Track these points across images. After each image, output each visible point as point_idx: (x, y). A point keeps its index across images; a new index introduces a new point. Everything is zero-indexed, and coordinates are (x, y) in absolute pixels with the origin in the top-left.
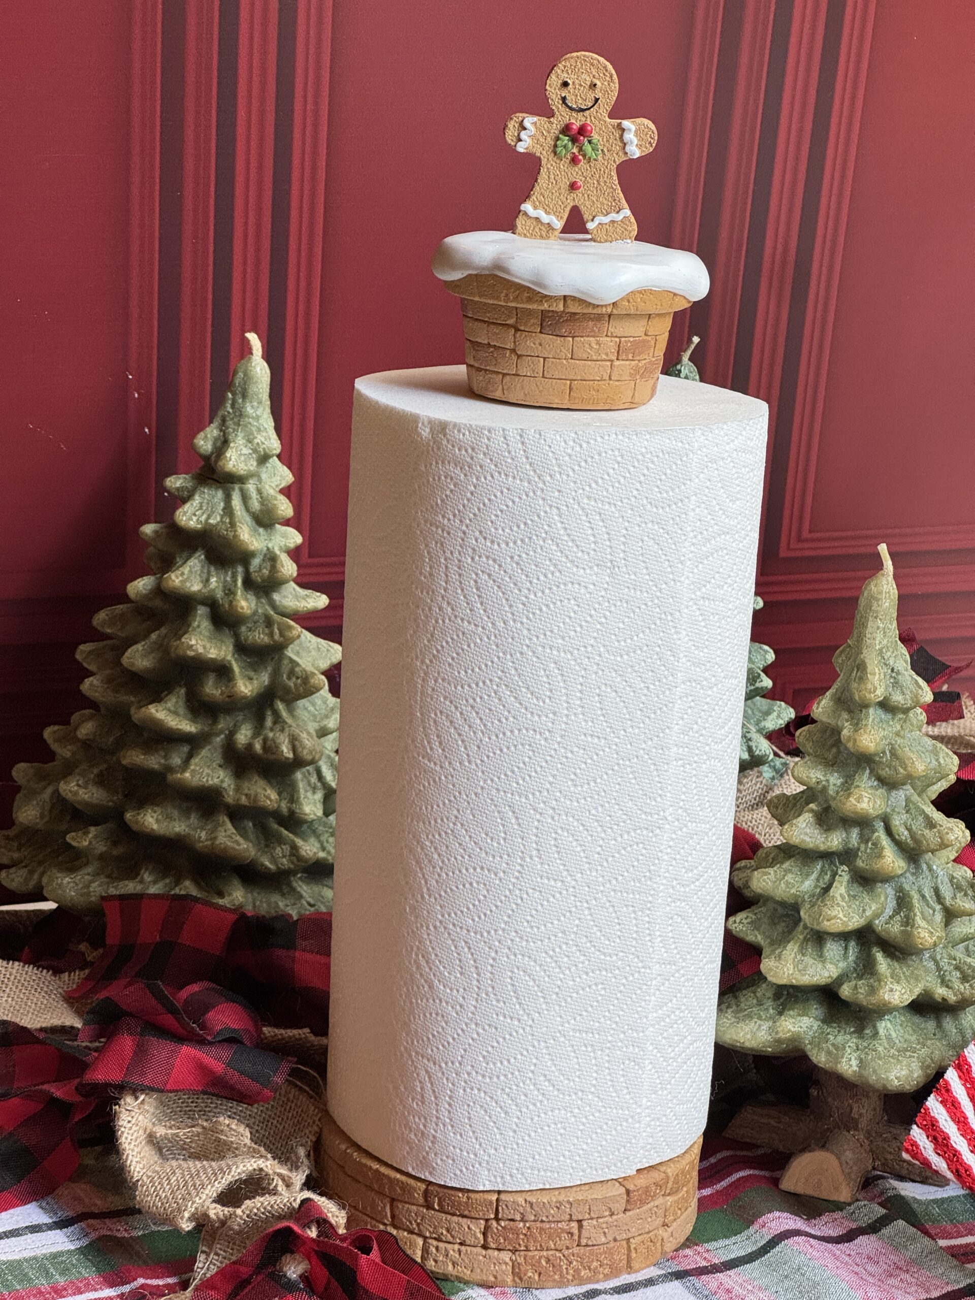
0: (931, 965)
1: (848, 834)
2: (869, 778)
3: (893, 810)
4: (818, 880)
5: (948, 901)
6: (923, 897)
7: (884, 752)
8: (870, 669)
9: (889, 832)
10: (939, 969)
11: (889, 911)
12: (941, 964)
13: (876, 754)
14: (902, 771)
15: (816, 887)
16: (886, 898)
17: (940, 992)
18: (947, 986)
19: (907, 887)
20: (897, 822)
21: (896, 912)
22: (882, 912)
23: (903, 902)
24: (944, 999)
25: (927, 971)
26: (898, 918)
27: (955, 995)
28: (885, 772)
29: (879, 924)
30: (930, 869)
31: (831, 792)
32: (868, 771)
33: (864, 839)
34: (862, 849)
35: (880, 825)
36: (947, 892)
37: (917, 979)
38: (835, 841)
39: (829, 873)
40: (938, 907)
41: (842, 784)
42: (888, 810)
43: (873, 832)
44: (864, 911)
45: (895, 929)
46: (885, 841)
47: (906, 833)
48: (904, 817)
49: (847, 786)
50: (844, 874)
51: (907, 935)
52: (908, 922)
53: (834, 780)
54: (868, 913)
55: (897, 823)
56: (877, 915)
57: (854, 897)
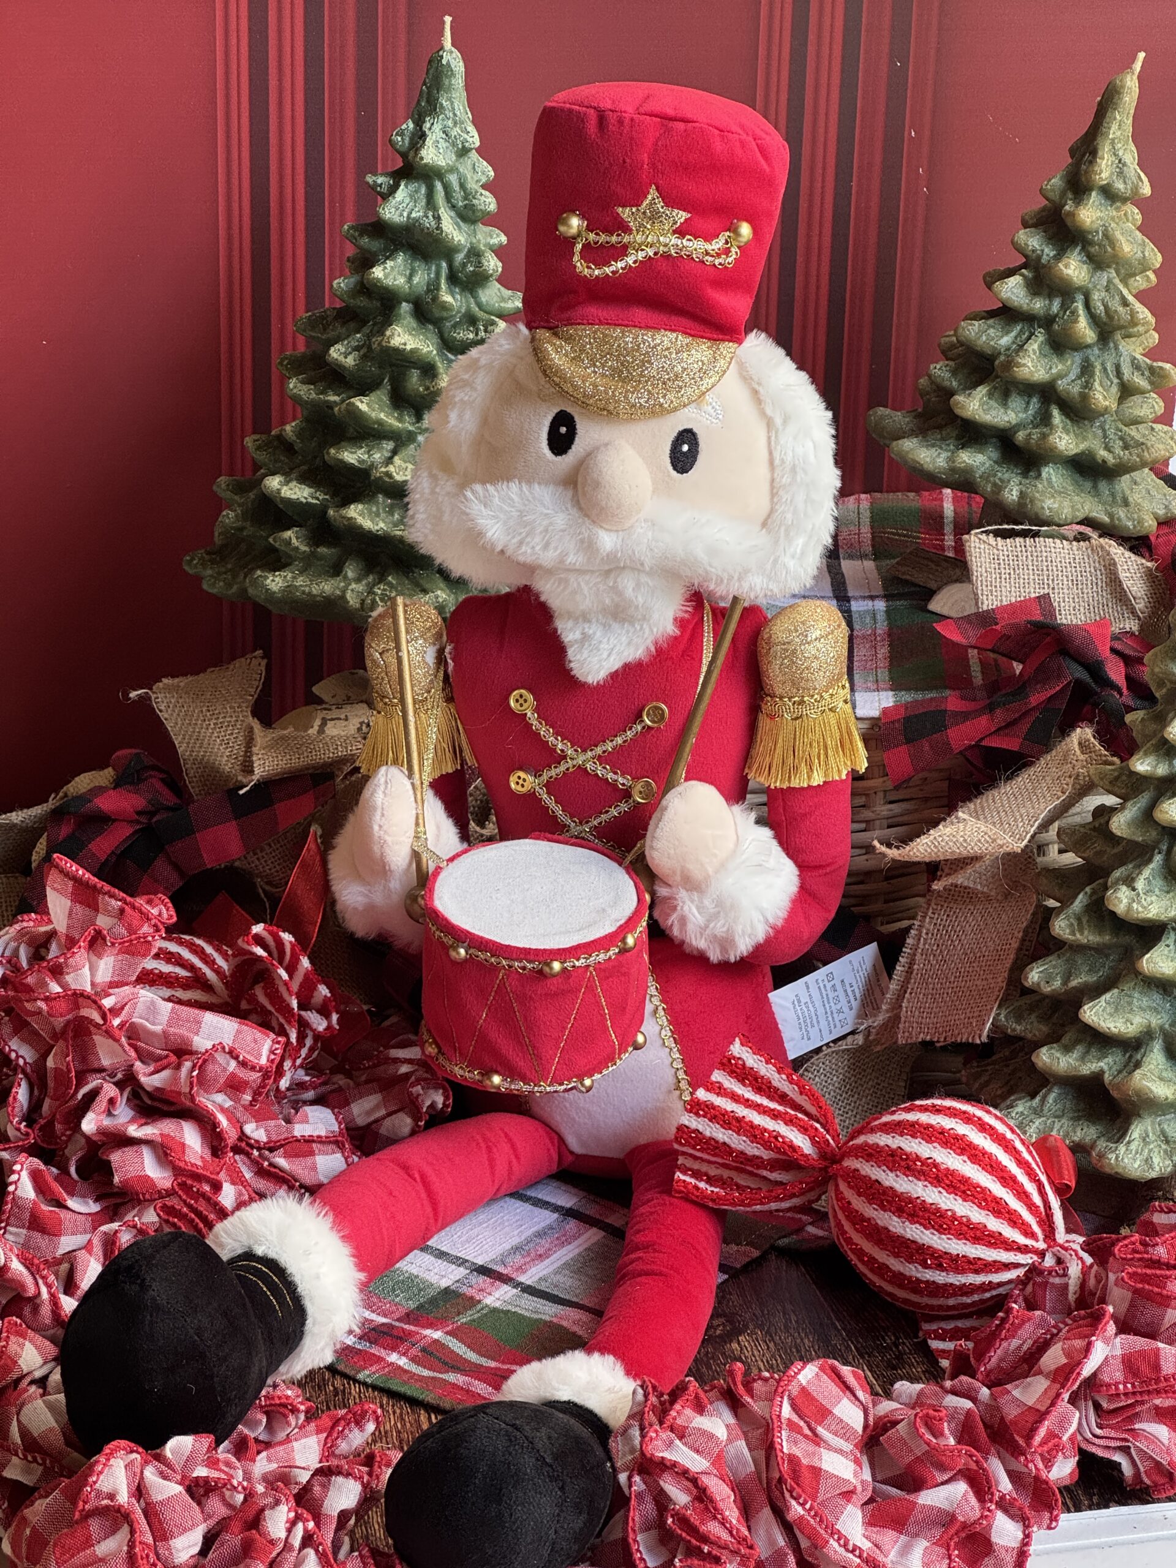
0: (1100, 432)
1: (1051, 301)
2: (1080, 254)
3: (1095, 287)
4: (1016, 338)
5: (1126, 377)
6: (1105, 369)
7: (1097, 232)
8: (1100, 153)
9: (1087, 305)
10: (1105, 436)
11: (1072, 376)
12: (1108, 433)
13: (1090, 232)
14: (1109, 249)
15: (1014, 343)
16: (1072, 364)
17: (1103, 453)
18: (1110, 451)
19: (1092, 359)
20: (1096, 296)
21: (1079, 377)
22: (1066, 375)
23: (1086, 370)
24: (1104, 461)
25: (1095, 436)
26: (1079, 382)
27: (1114, 458)
28: (1093, 250)
29: (1061, 384)
30: (1116, 348)
31: (1043, 261)
32: (1079, 248)
33: (1064, 307)
34: (1061, 315)
35: (1080, 298)
36: (1126, 371)
37: (1085, 439)
38: (1038, 305)
39: (1027, 334)
40: (1116, 381)
41: (1055, 256)
42: (1090, 285)
43: (1073, 302)
44: (1051, 368)
45: (1076, 390)
46: (1081, 311)
47: (1102, 308)
48: (1103, 294)
49: (1058, 257)
50: (1040, 337)
51: (1084, 397)
52: (1088, 385)
53: (1049, 252)
54: (1054, 371)
55: (1096, 298)
56: (1060, 376)
57: (1045, 356)
